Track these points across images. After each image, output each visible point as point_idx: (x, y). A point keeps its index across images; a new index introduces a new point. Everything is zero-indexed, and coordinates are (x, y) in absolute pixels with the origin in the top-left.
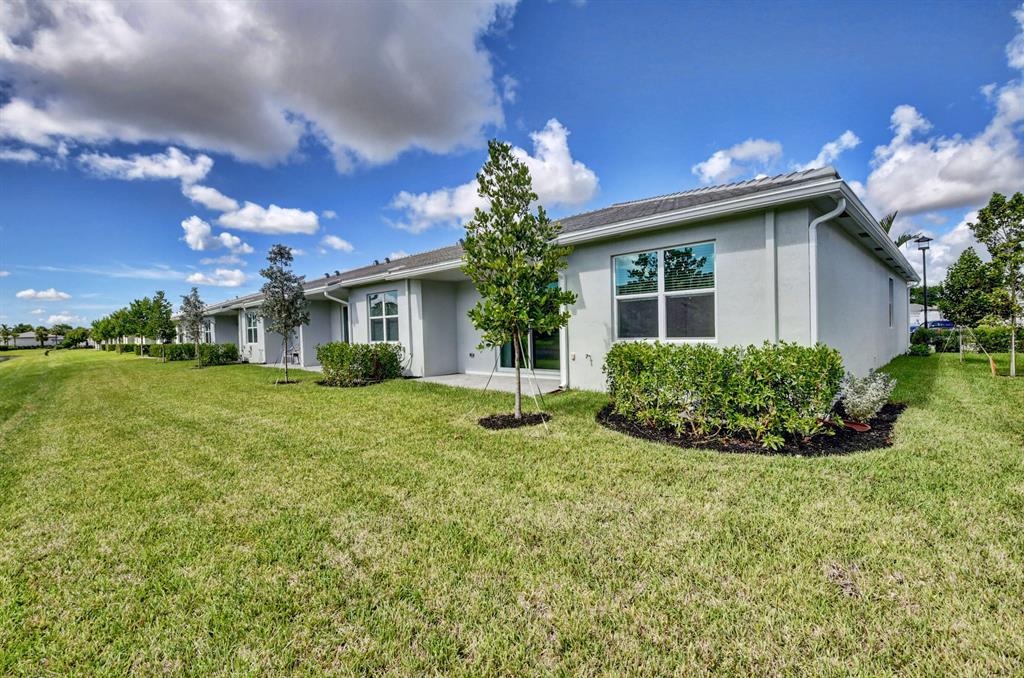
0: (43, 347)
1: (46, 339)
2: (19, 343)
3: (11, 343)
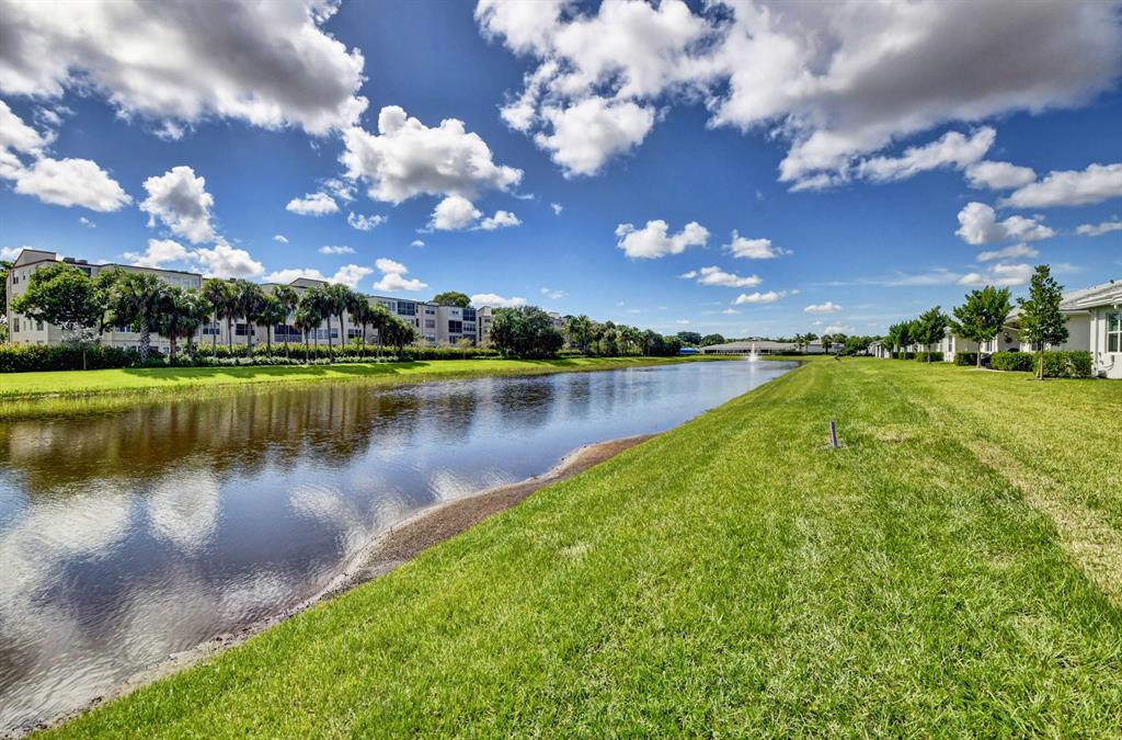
0: (827, 353)
1: (830, 346)
2: (811, 349)
3: (804, 350)
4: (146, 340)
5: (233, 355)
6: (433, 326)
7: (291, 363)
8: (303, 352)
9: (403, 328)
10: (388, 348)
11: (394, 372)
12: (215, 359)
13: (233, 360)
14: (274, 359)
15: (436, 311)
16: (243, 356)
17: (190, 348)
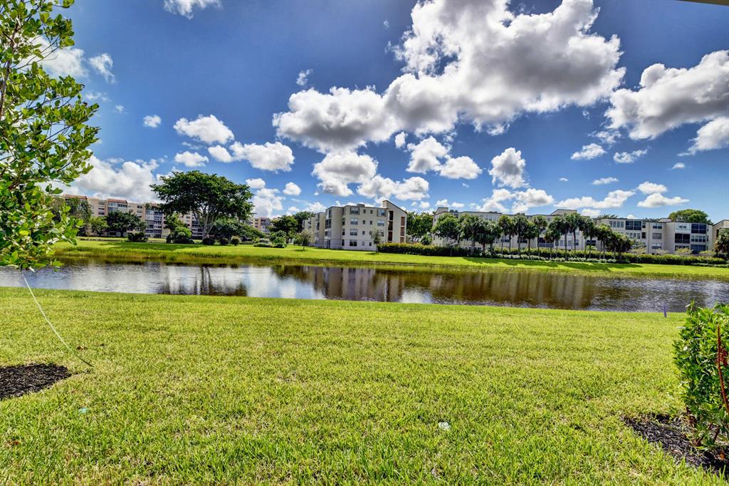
4: (474, 245)
5: (511, 253)
6: (660, 238)
7: (540, 259)
8: (549, 254)
9: (621, 240)
10: (610, 253)
11: (608, 270)
12: (502, 255)
13: (510, 256)
14: (531, 256)
15: (663, 226)
16: (515, 254)
17: (491, 249)
